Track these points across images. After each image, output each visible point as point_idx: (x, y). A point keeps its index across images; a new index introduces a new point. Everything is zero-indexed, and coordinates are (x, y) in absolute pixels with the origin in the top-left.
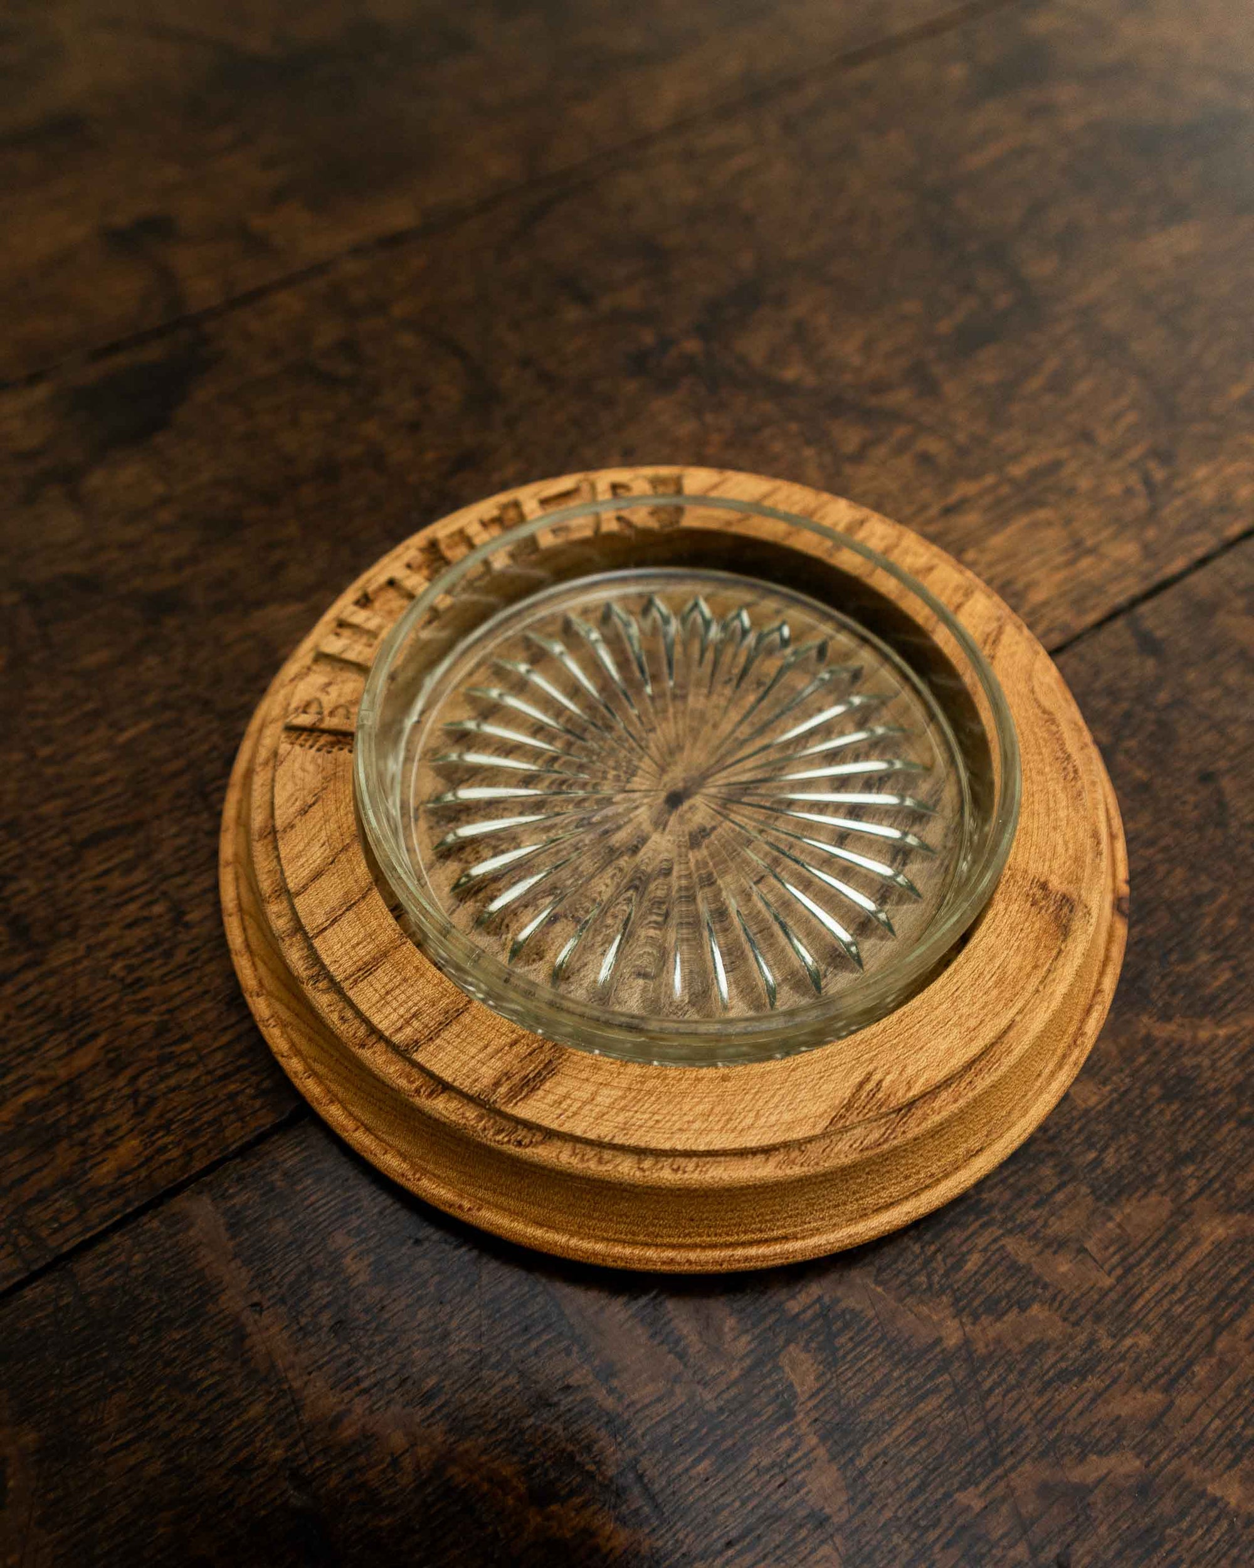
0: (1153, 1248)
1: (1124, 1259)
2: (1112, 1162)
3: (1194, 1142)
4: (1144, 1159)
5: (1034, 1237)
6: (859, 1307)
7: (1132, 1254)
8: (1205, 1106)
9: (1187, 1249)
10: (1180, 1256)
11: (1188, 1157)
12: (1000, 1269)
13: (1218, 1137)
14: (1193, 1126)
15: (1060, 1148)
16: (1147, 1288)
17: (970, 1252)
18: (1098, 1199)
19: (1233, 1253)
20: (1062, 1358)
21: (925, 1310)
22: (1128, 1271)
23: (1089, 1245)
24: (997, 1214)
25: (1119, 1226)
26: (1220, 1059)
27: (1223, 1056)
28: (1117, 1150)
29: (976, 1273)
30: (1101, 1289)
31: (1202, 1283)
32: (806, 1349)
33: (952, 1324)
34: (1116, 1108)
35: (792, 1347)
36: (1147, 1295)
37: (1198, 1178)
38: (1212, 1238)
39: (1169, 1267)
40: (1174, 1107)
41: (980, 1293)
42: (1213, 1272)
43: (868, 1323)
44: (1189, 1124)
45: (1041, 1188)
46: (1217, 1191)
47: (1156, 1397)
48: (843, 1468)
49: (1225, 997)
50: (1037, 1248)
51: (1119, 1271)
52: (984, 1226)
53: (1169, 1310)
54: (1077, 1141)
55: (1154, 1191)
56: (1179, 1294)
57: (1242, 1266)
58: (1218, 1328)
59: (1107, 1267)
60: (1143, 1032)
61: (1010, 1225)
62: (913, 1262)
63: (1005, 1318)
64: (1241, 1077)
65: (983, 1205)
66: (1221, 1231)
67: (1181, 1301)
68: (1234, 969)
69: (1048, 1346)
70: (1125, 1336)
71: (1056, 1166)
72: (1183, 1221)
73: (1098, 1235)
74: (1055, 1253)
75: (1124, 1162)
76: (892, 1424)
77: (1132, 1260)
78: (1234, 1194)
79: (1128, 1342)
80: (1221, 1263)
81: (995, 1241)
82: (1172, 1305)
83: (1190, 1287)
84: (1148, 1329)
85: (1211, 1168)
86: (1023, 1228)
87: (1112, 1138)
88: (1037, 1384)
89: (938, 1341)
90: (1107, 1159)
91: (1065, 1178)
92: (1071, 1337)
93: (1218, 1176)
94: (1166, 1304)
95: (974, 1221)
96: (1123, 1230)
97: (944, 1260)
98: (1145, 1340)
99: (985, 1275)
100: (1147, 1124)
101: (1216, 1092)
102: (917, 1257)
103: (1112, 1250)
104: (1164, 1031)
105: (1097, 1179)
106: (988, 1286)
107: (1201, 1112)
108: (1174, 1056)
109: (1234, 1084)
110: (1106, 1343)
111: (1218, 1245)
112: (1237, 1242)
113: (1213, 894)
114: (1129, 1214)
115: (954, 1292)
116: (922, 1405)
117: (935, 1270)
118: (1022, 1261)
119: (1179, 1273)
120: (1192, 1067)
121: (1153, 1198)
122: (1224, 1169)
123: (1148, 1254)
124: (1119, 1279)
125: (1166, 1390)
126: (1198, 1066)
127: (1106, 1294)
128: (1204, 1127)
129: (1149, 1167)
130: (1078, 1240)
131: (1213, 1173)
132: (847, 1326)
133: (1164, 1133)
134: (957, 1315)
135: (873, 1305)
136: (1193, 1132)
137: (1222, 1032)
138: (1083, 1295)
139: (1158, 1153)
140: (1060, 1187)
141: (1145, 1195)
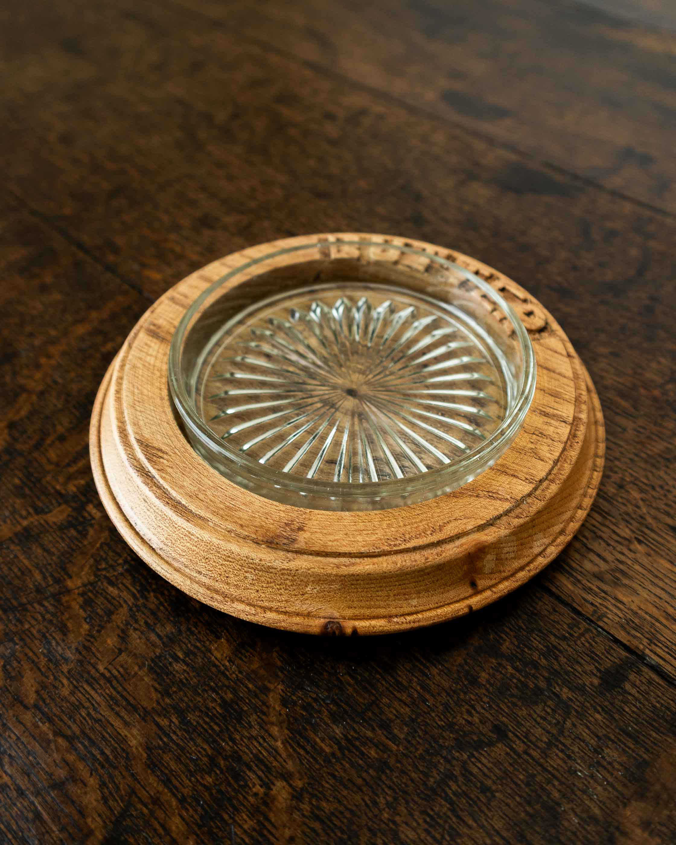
0: (122, 696)
1: (115, 677)
2: (176, 668)
3: (195, 724)
4: (180, 689)
5: (128, 624)
6: (89, 537)
7: (118, 682)
8: (221, 731)
9: (122, 718)
10: (118, 714)
11: (183, 720)
12: (109, 605)
13: (199, 741)
14: (206, 723)
15: (184, 635)
16: (97, 692)
17: (119, 588)
18: (152, 660)
19: (119, 750)
20: (58, 644)
21: (86, 569)
22: (109, 681)
23: (123, 657)
24: (141, 601)
25: (136, 674)
26: (258, 742)
27: (260, 744)
28: (185, 671)
29: (107, 593)
30: (97, 664)
31: (100, 729)
32: (69, 516)
33: (79, 583)
34: (214, 669)
35: (70, 509)
36: (93, 693)
37: (170, 726)
38: (129, 735)
39: (110, 706)
40: (218, 709)
41: (96, 597)
42: (107, 736)
43: (80, 542)
44: (207, 720)
45: (158, 625)
46: (161, 739)
47: (32, 698)
48: (10, 539)
49: (309, 748)
50: (121, 625)
51: (108, 675)
52: (134, 596)
53: (84, 707)
54: (189, 645)
55: (159, 696)
56: (93, 713)
57: (111, 757)
58: (70, 739)
59: (110, 667)
60: (272, 687)
61: (134, 609)
62: (113, 560)
63: (81, 611)
64: (246, 758)
65: (146, 593)
66: (133, 742)
67: (89, 714)
68: (333, 754)
69: (65, 635)
70: (68, 679)
71: (172, 633)
72: (140, 715)
73: (130, 661)
74: (119, 636)
75: (177, 675)
76: (29, 558)
77: (114, 683)
78: (160, 752)
79: (65, 681)
80: (113, 742)
81: (125, 601)
82: (87, 708)
83: (98, 721)
84: (72, 693)
85: (178, 736)
86: (133, 616)
87: (193, 667)
88: (44, 630)
89: (70, 577)
90: (179, 665)
91: (165, 640)
92: (69, 648)
93: (172, 740)
94: (87, 704)
95: (137, 590)
96: (133, 676)
97: (114, 575)
98: (65, 692)
99: (106, 598)
100: (204, 691)
101: (233, 740)
102: (116, 562)
103: (121, 670)
104: (274, 700)
105: (166, 659)
106: (100, 600)
107: (216, 728)
108: (255, 709)
109: (241, 753)
110: (65, 669)
111: (124, 740)
112: (127, 754)
113: (394, 739)
114: (144, 680)
115: (96, 582)
116: (37, 571)
117: (108, 572)
118: (114, 617)
119: (107, 713)
120: (250, 722)
121: (155, 696)
122: (177, 745)
123: (118, 693)
124: (102, 675)
125: (36, 706)
126: (251, 727)
127: (94, 667)
128: (206, 730)
129: (175, 692)
130: (126, 649)
131: (174, 737)
132: (79, 532)
133: (199, 702)
134: (84, 585)
135: (90, 543)
136: (201, 722)
137: (279, 744)
138: (93, 653)
139: (185, 699)
140: (158, 636)
141: (156, 689)
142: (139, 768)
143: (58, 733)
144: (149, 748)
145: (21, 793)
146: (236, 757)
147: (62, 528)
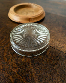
0: (13, 67)
1: (12, 65)
8: (25, 69)
10: (13, 69)
17: (10, 55)
18: (16, 62)
23: (12, 62)
25: (14, 64)
26: (30, 69)
28: (20, 63)
34: (23, 62)
37: (19, 69)
40: (24, 66)
42: (12, 71)
45: (15, 59)
49: (35, 69)
57: (13, 73)
63: (6, 58)
64: (29, 71)
68: (38, 69)
69: (5, 61)
72: (15, 68)
74: (11, 60)
83: (10, 70)
86: (12, 58)
88: (2, 61)
89: (4, 55)
91: (17, 60)
93: (20, 71)
94: (9, 68)
95: (12, 55)
98: (6, 67)
104: (30, 64)
108: (29, 66)
110: (5, 65)
111: (14, 71)
113: (45, 66)
118: (10, 58)
124: (10, 65)
125: (3, 69)
128: (23, 69)
129: (19, 65)
133: (22, 66)
134: (6, 56)
135: (6, 51)
137: (32, 69)
138: (8, 63)
141: (17, 65)
142: (16, 74)
143: (6, 72)
144: (17, 72)
145: (3, 79)
146: (27, 71)
147: (2, 50)
